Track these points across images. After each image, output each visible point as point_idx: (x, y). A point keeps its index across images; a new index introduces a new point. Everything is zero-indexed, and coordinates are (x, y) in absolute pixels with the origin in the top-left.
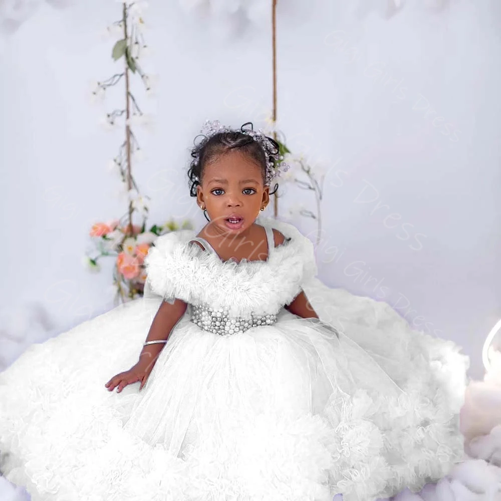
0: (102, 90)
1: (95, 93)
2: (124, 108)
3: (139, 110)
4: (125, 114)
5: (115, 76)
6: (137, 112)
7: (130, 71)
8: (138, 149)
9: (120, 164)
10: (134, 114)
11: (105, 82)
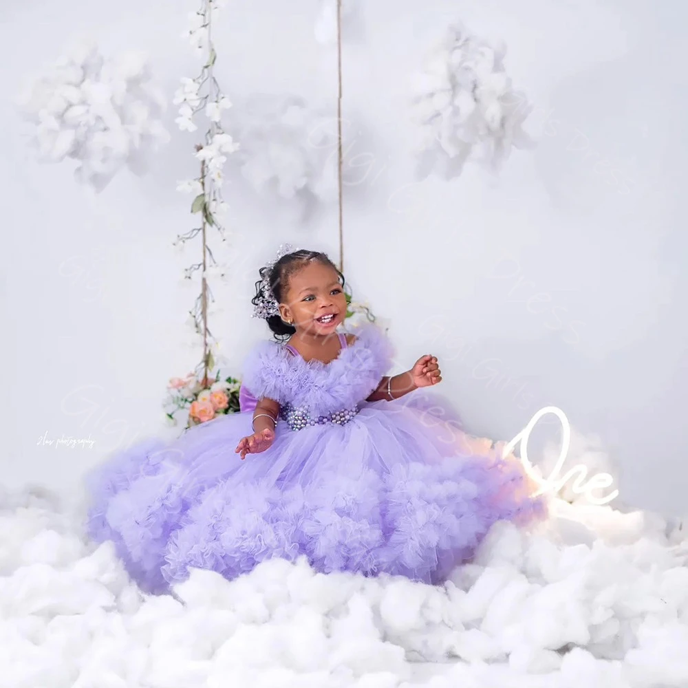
0: (181, 243)
1: (174, 244)
2: (202, 262)
3: (215, 262)
4: (202, 267)
5: (194, 230)
6: (213, 264)
7: (207, 225)
8: (213, 301)
9: (195, 317)
10: (211, 266)
11: (185, 235)
